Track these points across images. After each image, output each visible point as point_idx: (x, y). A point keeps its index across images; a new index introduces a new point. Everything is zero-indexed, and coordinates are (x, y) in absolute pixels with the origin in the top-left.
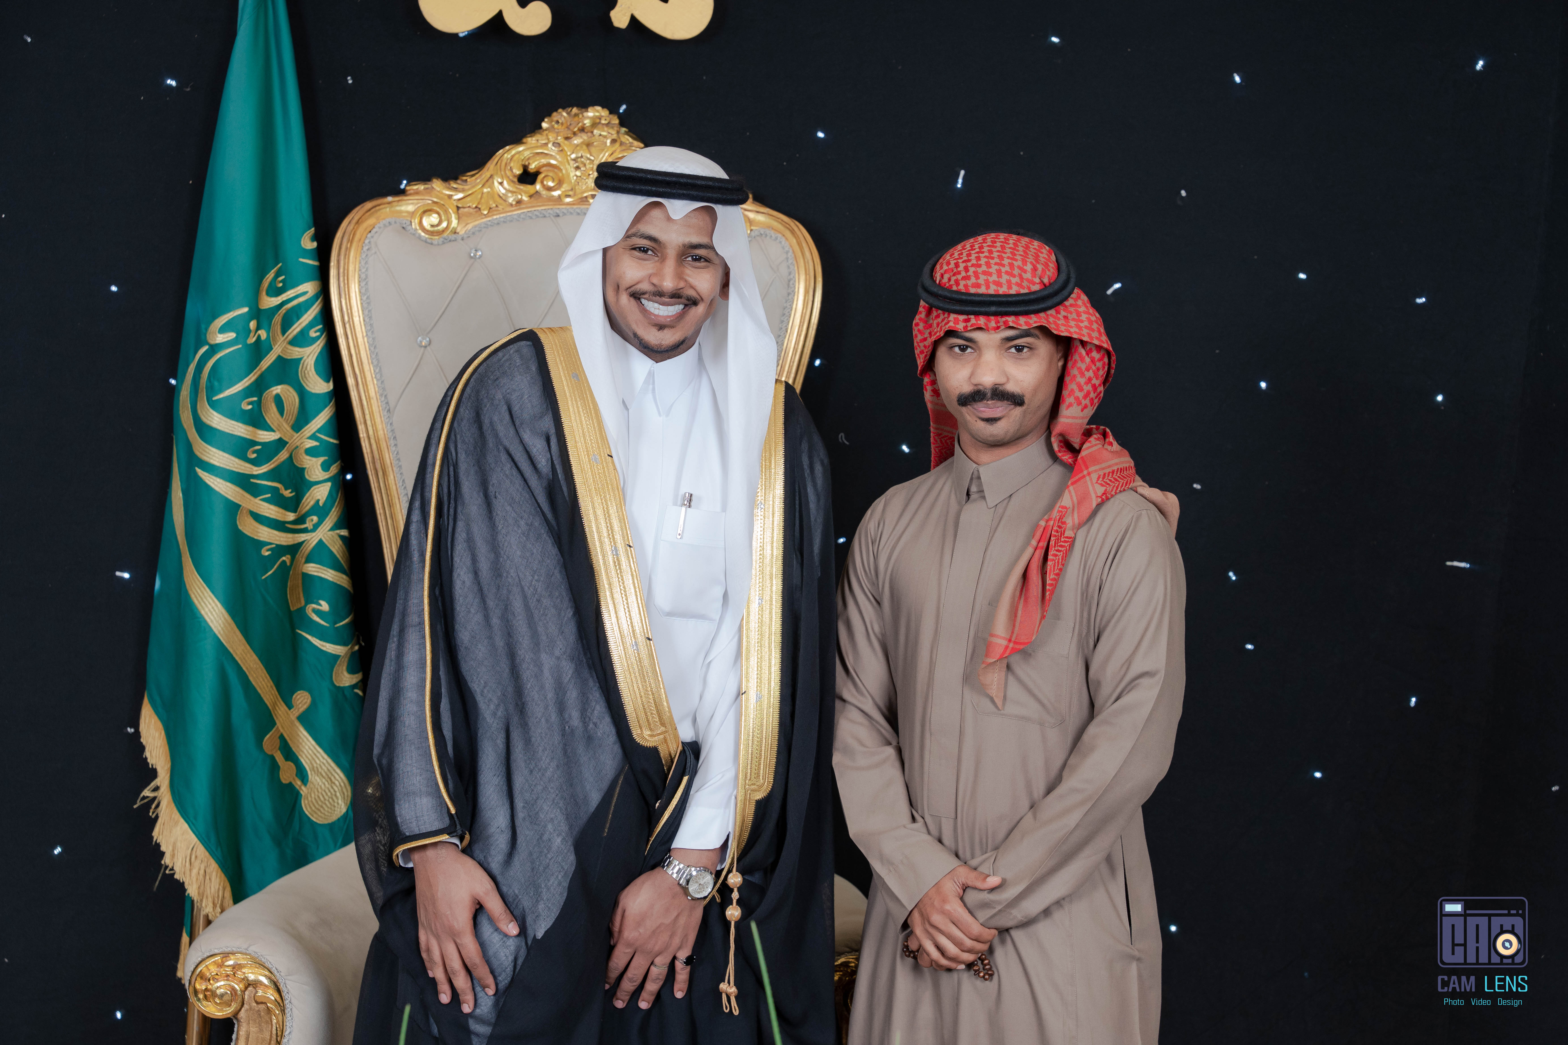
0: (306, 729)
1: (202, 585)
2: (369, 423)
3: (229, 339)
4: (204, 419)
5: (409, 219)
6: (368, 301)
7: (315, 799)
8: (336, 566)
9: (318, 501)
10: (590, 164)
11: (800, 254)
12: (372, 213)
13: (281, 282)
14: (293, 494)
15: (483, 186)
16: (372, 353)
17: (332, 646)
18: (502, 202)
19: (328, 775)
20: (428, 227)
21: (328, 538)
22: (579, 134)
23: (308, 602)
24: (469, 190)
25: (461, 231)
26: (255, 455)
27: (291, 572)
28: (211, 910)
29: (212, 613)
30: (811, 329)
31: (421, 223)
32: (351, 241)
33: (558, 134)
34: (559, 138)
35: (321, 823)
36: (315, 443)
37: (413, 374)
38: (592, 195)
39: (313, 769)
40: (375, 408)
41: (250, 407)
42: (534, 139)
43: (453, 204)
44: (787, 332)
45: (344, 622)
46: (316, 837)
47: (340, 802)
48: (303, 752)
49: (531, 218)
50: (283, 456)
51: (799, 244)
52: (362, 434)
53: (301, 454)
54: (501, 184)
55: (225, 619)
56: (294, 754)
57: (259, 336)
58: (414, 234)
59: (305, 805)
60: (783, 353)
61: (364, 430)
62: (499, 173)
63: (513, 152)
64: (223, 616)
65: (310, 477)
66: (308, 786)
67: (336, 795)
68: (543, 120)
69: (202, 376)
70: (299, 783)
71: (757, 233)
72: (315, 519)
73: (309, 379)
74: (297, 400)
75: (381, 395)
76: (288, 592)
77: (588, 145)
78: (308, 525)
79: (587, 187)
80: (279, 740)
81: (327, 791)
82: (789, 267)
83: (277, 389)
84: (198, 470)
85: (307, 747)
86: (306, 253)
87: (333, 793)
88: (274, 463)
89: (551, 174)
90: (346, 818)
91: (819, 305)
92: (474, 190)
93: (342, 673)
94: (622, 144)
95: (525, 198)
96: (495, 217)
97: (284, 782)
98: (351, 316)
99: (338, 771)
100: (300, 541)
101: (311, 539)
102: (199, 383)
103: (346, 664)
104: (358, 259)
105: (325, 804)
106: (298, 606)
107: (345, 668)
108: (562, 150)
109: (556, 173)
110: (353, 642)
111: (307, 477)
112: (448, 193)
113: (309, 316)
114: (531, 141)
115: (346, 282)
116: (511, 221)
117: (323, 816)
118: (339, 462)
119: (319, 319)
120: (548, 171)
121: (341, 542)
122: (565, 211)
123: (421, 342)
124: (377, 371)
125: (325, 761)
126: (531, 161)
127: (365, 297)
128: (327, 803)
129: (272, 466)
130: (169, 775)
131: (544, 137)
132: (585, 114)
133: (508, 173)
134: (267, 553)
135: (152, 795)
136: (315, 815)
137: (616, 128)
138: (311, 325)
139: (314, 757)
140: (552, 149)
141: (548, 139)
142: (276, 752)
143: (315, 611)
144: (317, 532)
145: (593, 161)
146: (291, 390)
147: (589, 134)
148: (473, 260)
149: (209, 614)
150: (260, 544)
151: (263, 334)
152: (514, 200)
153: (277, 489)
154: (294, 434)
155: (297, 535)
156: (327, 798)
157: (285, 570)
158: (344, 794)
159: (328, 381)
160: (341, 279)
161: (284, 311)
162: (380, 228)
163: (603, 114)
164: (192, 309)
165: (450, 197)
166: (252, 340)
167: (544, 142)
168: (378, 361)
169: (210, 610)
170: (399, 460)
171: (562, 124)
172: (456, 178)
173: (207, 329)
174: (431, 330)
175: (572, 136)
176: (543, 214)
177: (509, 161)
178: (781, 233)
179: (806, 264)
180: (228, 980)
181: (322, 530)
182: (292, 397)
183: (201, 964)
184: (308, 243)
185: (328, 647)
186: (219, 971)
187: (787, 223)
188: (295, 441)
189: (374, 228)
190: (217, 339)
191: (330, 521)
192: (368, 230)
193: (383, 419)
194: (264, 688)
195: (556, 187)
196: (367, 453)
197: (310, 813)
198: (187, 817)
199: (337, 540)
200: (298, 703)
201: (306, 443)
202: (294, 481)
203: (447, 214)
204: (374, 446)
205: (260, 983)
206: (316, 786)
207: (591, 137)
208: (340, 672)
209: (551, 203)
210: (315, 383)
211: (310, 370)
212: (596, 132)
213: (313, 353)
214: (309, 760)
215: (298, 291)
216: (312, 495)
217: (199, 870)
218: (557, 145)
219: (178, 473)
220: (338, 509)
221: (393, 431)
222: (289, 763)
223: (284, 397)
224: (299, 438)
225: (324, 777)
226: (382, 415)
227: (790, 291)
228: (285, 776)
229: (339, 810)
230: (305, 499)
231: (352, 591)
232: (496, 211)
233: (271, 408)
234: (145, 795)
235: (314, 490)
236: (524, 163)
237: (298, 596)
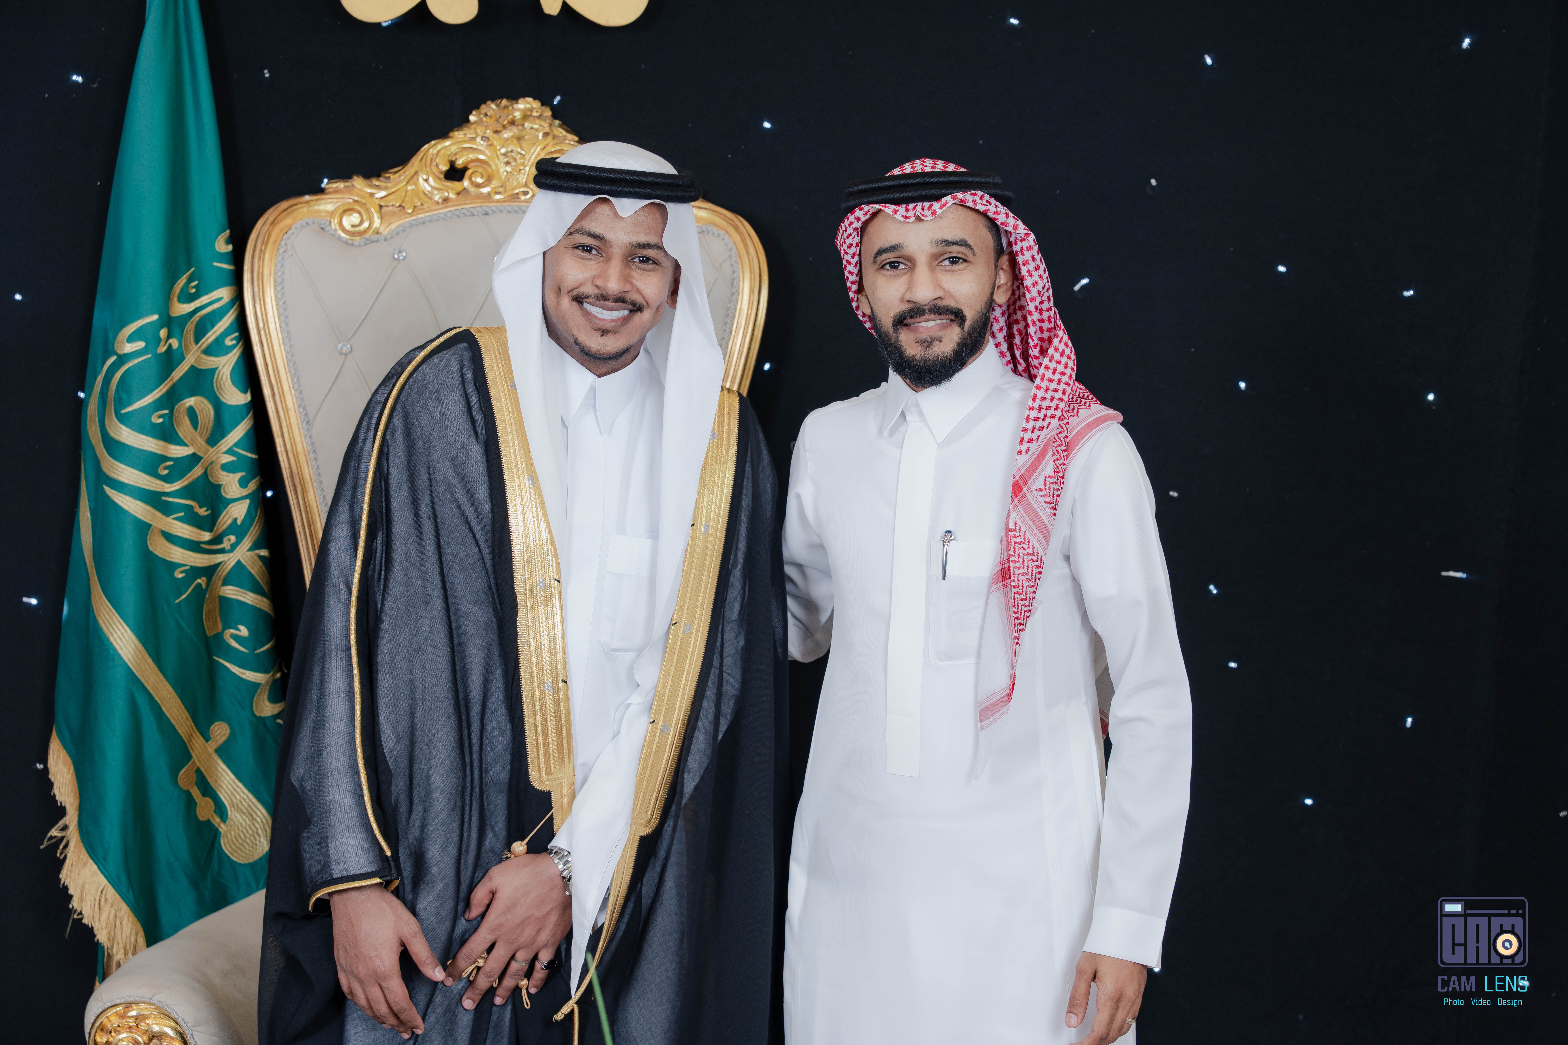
0: (225, 762)
1: (110, 610)
2: (286, 435)
3: (138, 348)
4: (112, 434)
5: (328, 219)
6: (285, 306)
7: (235, 837)
8: (256, 589)
9: (236, 519)
10: (520, 158)
11: (744, 251)
12: (289, 213)
13: (193, 287)
14: (209, 512)
15: (407, 183)
16: (289, 361)
17: (252, 673)
18: (427, 200)
19: (249, 812)
20: (349, 228)
21: (246, 559)
22: (510, 128)
23: (226, 626)
24: (392, 187)
25: (385, 231)
26: (166, 472)
27: (207, 596)
28: (123, 956)
29: (121, 639)
30: (756, 331)
31: (340, 223)
32: (266, 243)
33: (487, 127)
34: (488, 131)
35: (242, 862)
36: (232, 458)
37: (333, 384)
38: (523, 192)
39: (232, 805)
40: (294, 422)
41: (161, 420)
42: (461, 133)
43: (375, 203)
44: (731, 334)
45: (264, 648)
46: (237, 878)
47: (262, 839)
48: (222, 787)
49: (458, 216)
50: (197, 472)
51: (744, 241)
52: (280, 448)
53: (217, 470)
54: (426, 180)
55: (135, 645)
56: (212, 789)
57: (170, 345)
58: (334, 235)
59: (225, 844)
60: (727, 356)
61: (282, 443)
62: (424, 169)
63: (439, 147)
64: (133, 642)
65: (226, 493)
66: (227, 823)
67: (257, 833)
68: (471, 113)
69: (110, 387)
70: (218, 820)
72: (233, 538)
73: (225, 390)
74: (212, 412)
75: (299, 406)
76: (204, 617)
77: (519, 139)
78: (225, 545)
79: (518, 183)
80: (195, 775)
81: (248, 828)
82: (732, 265)
83: (190, 401)
84: (106, 488)
85: (226, 782)
86: (221, 257)
87: (255, 830)
88: (187, 479)
89: (480, 170)
91: (765, 306)
92: (397, 188)
93: (263, 702)
94: (554, 137)
95: (452, 196)
96: (420, 216)
97: (201, 819)
98: (266, 322)
99: (260, 807)
100: (217, 562)
101: (229, 560)
102: (107, 395)
103: (267, 693)
105: (246, 842)
106: (215, 631)
107: (266, 697)
108: (491, 145)
109: (485, 170)
110: (274, 669)
111: (224, 494)
112: (369, 191)
113: (224, 323)
114: (458, 135)
115: (261, 286)
116: (437, 220)
117: (244, 855)
118: (258, 478)
119: (235, 326)
120: (477, 166)
121: (260, 563)
122: (495, 209)
123: (342, 349)
124: (295, 380)
125: (245, 797)
126: (458, 157)
127: (282, 302)
128: (248, 841)
129: (186, 483)
130: (77, 813)
131: (472, 131)
132: (515, 106)
133: (434, 169)
134: (181, 576)
135: (60, 834)
136: (235, 854)
137: (548, 121)
138: (226, 333)
139: (234, 792)
140: (480, 144)
141: (476, 133)
142: (193, 786)
143: (233, 636)
144: (235, 552)
145: (524, 155)
146: (206, 402)
147: (520, 127)
148: (397, 262)
149: (119, 641)
150: (172, 566)
151: (175, 343)
152: (440, 198)
153: (191, 507)
154: (210, 448)
155: (213, 556)
156: (247, 835)
158: (266, 831)
159: (245, 392)
160: (256, 283)
161: (197, 319)
162: (297, 228)
163: (535, 106)
164: (100, 317)
165: (372, 195)
166: (162, 349)
167: (472, 136)
168: (296, 369)
169: (119, 637)
170: (319, 474)
171: (491, 117)
172: (378, 176)
173: (114, 339)
174: (352, 336)
175: (502, 129)
176: (472, 212)
177: (435, 156)
178: (724, 229)
179: (751, 262)
180: (130, 1032)
181: (240, 551)
182: (207, 409)
183: (102, 1015)
184: (223, 247)
185: (247, 675)
186: (121, 1023)
187: (730, 219)
188: (211, 456)
189: (290, 228)
190: (126, 348)
191: (249, 541)
192: (284, 231)
193: (301, 431)
194: (179, 720)
195: (485, 184)
196: (285, 468)
197: (230, 853)
198: (96, 858)
199: (256, 561)
200: (216, 735)
201: (222, 458)
202: (209, 499)
203: (369, 213)
204: (292, 461)
205: (166, 1035)
206: (237, 823)
207: (522, 130)
208: (261, 701)
209: (480, 201)
210: (231, 394)
211: (226, 380)
212: (527, 125)
213: (229, 362)
214: (228, 795)
215: (212, 297)
216: (229, 513)
217: (109, 914)
218: (486, 139)
219: (86, 492)
220: (257, 528)
221: (312, 444)
222: (207, 799)
223: (198, 409)
224: (215, 452)
225: (244, 814)
226: (301, 428)
227: (734, 290)
228: (202, 813)
229: (261, 848)
230: (221, 517)
231: (273, 615)
232: (421, 209)
233: (183, 421)
234: (53, 835)
235: (231, 508)
236: (450, 159)
237: (214, 620)
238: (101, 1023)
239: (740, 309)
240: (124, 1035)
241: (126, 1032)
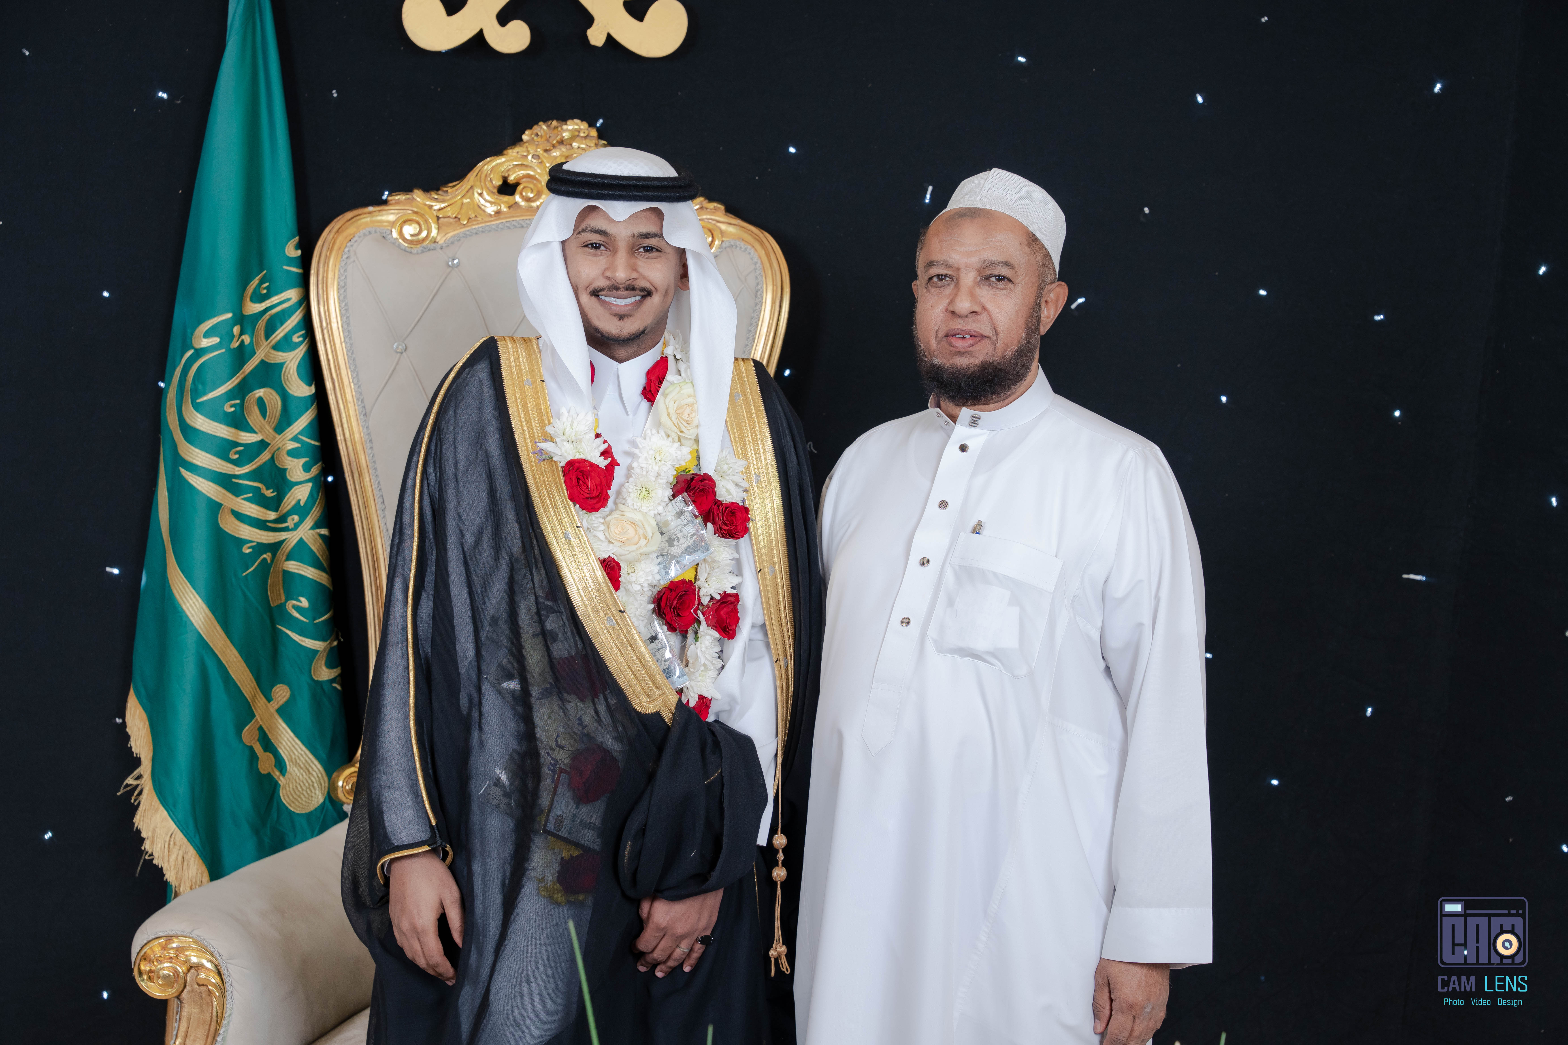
0: (285, 721)
1: (183, 581)
2: (345, 426)
3: (213, 343)
4: (188, 421)
5: (389, 228)
6: (346, 307)
7: (293, 789)
8: (317, 565)
9: (299, 501)
11: (768, 265)
12: (353, 223)
13: (265, 288)
14: (275, 494)
15: (463, 197)
16: (349, 358)
17: (311, 641)
18: (481, 212)
19: (306, 767)
20: (408, 237)
21: (308, 537)
22: (559, 147)
23: (288, 598)
24: (450, 200)
25: (441, 240)
26: (237, 456)
27: (272, 570)
29: (192, 607)
30: (777, 339)
31: (401, 232)
32: (331, 250)
33: (537, 146)
34: (539, 150)
35: (298, 812)
36: (297, 445)
37: (389, 379)
39: (291, 760)
40: (352, 412)
41: (233, 409)
42: (515, 150)
43: (433, 214)
44: (754, 341)
45: (323, 619)
46: (293, 826)
47: (317, 792)
48: (281, 743)
49: (509, 228)
50: (265, 456)
51: (768, 256)
52: (340, 437)
53: (283, 456)
54: (481, 194)
55: (205, 613)
56: (273, 745)
57: (243, 341)
58: (393, 243)
59: (283, 795)
61: (341, 433)
62: (479, 184)
63: (494, 164)
64: (204, 610)
65: (291, 477)
66: (286, 776)
67: (313, 786)
68: (524, 133)
69: (187, 378)
70: (278, 773)
71: (727, 244)
72: (296, 518)
73: (292, 383)
74: (280, 403)
75: (358, 399)
76: (268, 589)
78: (290, 523)
80: (258, 732)
81: (305, 782)
82: (757, 278)
83: (260, 393)
84: (182, 470)
85: (286, 739)
86: (290, 261)
87: (311, 783)
88: (255, 463)
89: (531, 185)
90: (323, 809)
91: (786, 316)
92: (454, 201)
93: (321, 667)
95: (504, 209)
96: (474, 227)
97: (263, 772)
99: (316, 762)
100: (281, 539)
101: (292, 538)
102: (185, 385)
103: (324, 659)
104: (337, 268)
105: (303, 794)
106: (278, 602)
107: (323, 662)
108: (541, 162)
109: (535, 185)
110: (332, 637)
111: (289, 477)
112: (428, 203)
113: (292, 321)
114: (511, 152)
115: (325, 289)
116: (490, 231)
117: (300, 805)
118: (320, 463)
119: (302, 324)
120: (528, 182)
121: (321, 541)
123: (397, 348)
124: (354, 375)
125: (303, 753)
126: (510, 173)
127: (344, 304)
128: (305, 793)
129: (254, 467)
130: (151, 764)
132: (565, 127)
133: (488, 184)
134: (248, 551)
135: (135, 783)
136: (293, 805)
137: (594, 141)
138: (293, 331)
139: (293, 748)
140: (531, 161)
141: (528, 151)
142: (255, 743)
143: (295, 607)
144: (298, 530)
146: (274, 393)
147: (568, 147)
148: (450, 269)
149: (190, 609)
150: (240, 542)
151: (247, 339)
152: (493, 210)
153: (259, 489)
154: (277, 436)
155: (278, 534)
156: (304, 788)
157: (265, 568)
158: (321, 784)
159: (310, 385)
160: (320, 286)
161: (268, 317)
162: (360, 237)
163: (582, 127)
164: (180, 315)
165: (431, 207)
166: (235, 344)
167: (524, 154)
168: (356, 366)
169: (191, 605)
170: (375, 462)
171: (542, 136)
172: (437, 189)
173: (192, 334)
174: (407, 337)
175: (552, 148)
176: (521, 224)
177: (489, 172)
178: (751, 244)
179: (774, 275)
180: (170, 962)
181: (302, 529)
182: (275, 400)
183: (146, 946)
184: (292, 251)
185: (307, 642)
186: (163, 954)
187: (756, 235)
188: (277, 443)
189: (354, 236)
190: (202, 343)
191: (310, 520)
192: (349, 239)
193: (359, 422)
194: (244, 681)
195: (535, 198)
196: (344, 455)
197: (288, 803)
198: (167, 804)
199: (317, 539)
200: (277, 696)
201: (288, 445)
202: (276, 481)
203: (427, 223)
204: (350, 449)
205: (202, 966)
206: (295, 777)
207: (570, 149)
208: (319, 666)
209: (528, 214)
210: (297, 386)
211: (293, 374)
212: (575, 145)
213: (296, 357)
214: (287, 750)
215: (282, 297)
216: (293, 496)
217: (177, 856)
218: (537, 157)
219: (164, 472)
220: (318, 509)
221: (369, 434)
222: (268, 754)
223: (267, 399)
224: (281, 439)
225: (302, 769)
226: (359, 418)
227: (757, 301)
228: (263, 767)
229: (316, 800)
230: (286, 499)
231: (331, 589)
232: (475, 220)
233: (253, 411)
234: (129, 783)
235: (295, 490)
236: (503, 174)
237: (278, 592)
238: (145, 953)
239: (763, 319)
240: (166, 965)
241: (168, 962)
